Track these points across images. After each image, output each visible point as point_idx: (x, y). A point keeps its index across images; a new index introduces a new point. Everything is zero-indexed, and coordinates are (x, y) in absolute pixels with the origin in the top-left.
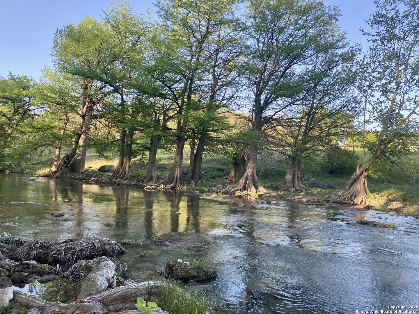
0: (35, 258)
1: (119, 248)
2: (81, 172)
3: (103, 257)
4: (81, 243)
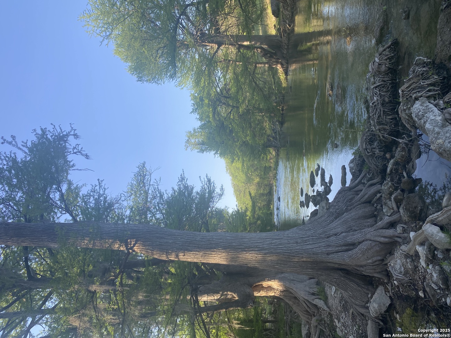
0: (384, 150)
1: (387, 50)
2: (280, 39)
3: (400, 91)
4: (373, 104)
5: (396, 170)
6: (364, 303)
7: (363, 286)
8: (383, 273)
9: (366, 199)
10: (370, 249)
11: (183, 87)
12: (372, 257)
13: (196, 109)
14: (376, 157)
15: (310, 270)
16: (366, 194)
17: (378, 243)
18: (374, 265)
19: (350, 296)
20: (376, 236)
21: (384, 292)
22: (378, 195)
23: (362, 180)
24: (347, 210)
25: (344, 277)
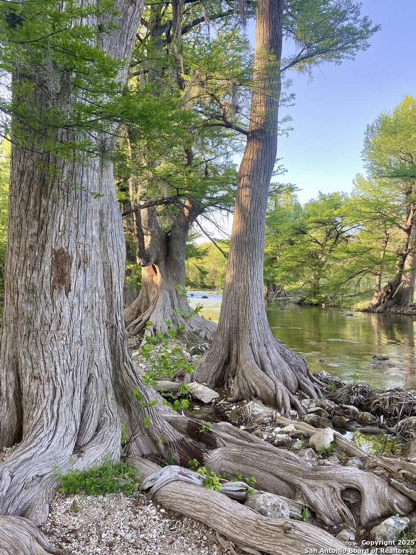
0: (356, 404)
2: (409, 305)
4: (409, 394)
5: (348, 413)
6: (195, 378)
7: (214, 378)
8: (241, 397)
9: (303, 385)
10: (267, 384)
11: (356, 183)
12: (259, 386)
13: (325, 200)
14: (348, 396)
15: (228, 326)
16: (308, 385)
17: (275, 392)
18: (249, 388)
19: (201, 365)
20: (282, 391)
21: (214, 397)
22: (308, 397)
23: (316, 382)
24: (291, 366)
25: (222, 360)
